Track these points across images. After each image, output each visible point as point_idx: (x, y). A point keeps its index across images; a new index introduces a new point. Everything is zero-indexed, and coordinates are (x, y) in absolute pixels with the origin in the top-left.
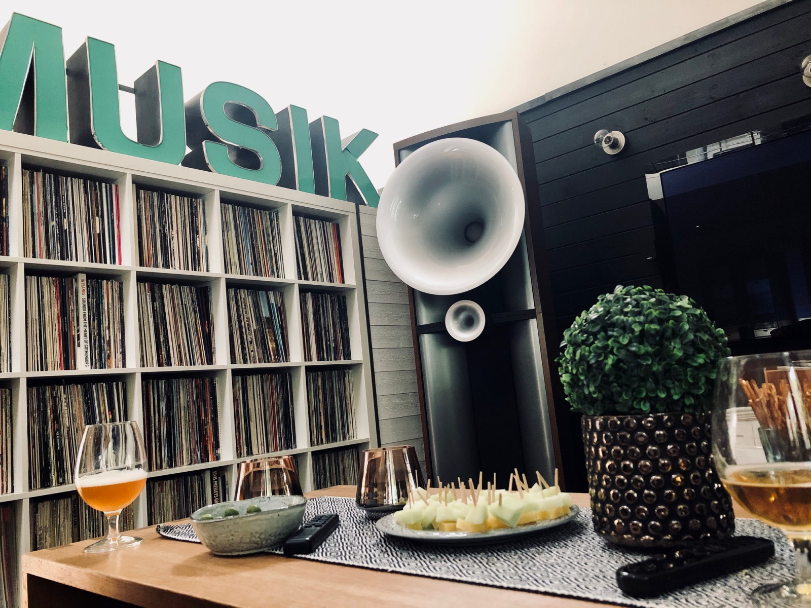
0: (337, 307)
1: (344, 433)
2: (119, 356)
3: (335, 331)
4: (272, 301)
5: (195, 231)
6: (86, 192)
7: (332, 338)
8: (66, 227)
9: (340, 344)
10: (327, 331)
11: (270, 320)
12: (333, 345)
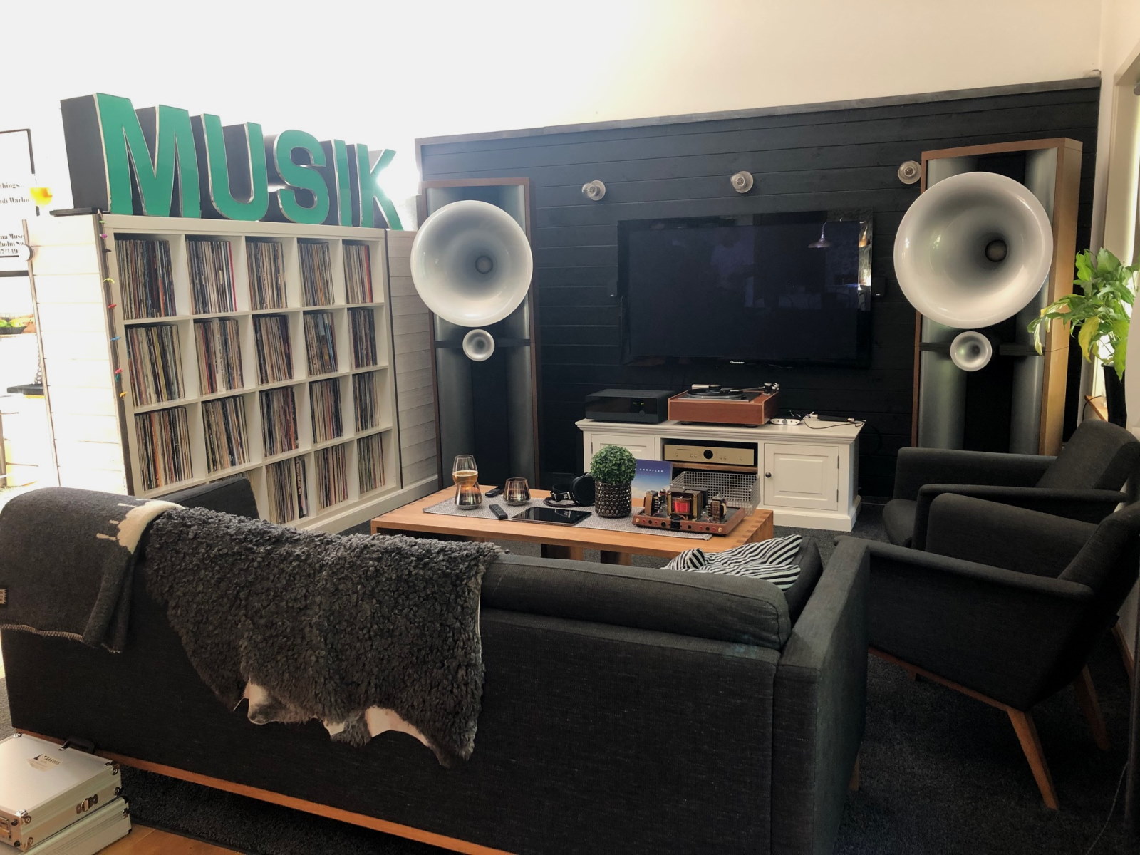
0: (367, 320)
1: (372, 422)
2: (239, 377)
3: (366, 341)
4: (326, 322)
5: (277, 271)
6: (213, 252)
7: (364, 347)
8: (204, 283)
9: (370, 351)
10: (361, 341)
11: (324, 338)
12: (365, 353)
